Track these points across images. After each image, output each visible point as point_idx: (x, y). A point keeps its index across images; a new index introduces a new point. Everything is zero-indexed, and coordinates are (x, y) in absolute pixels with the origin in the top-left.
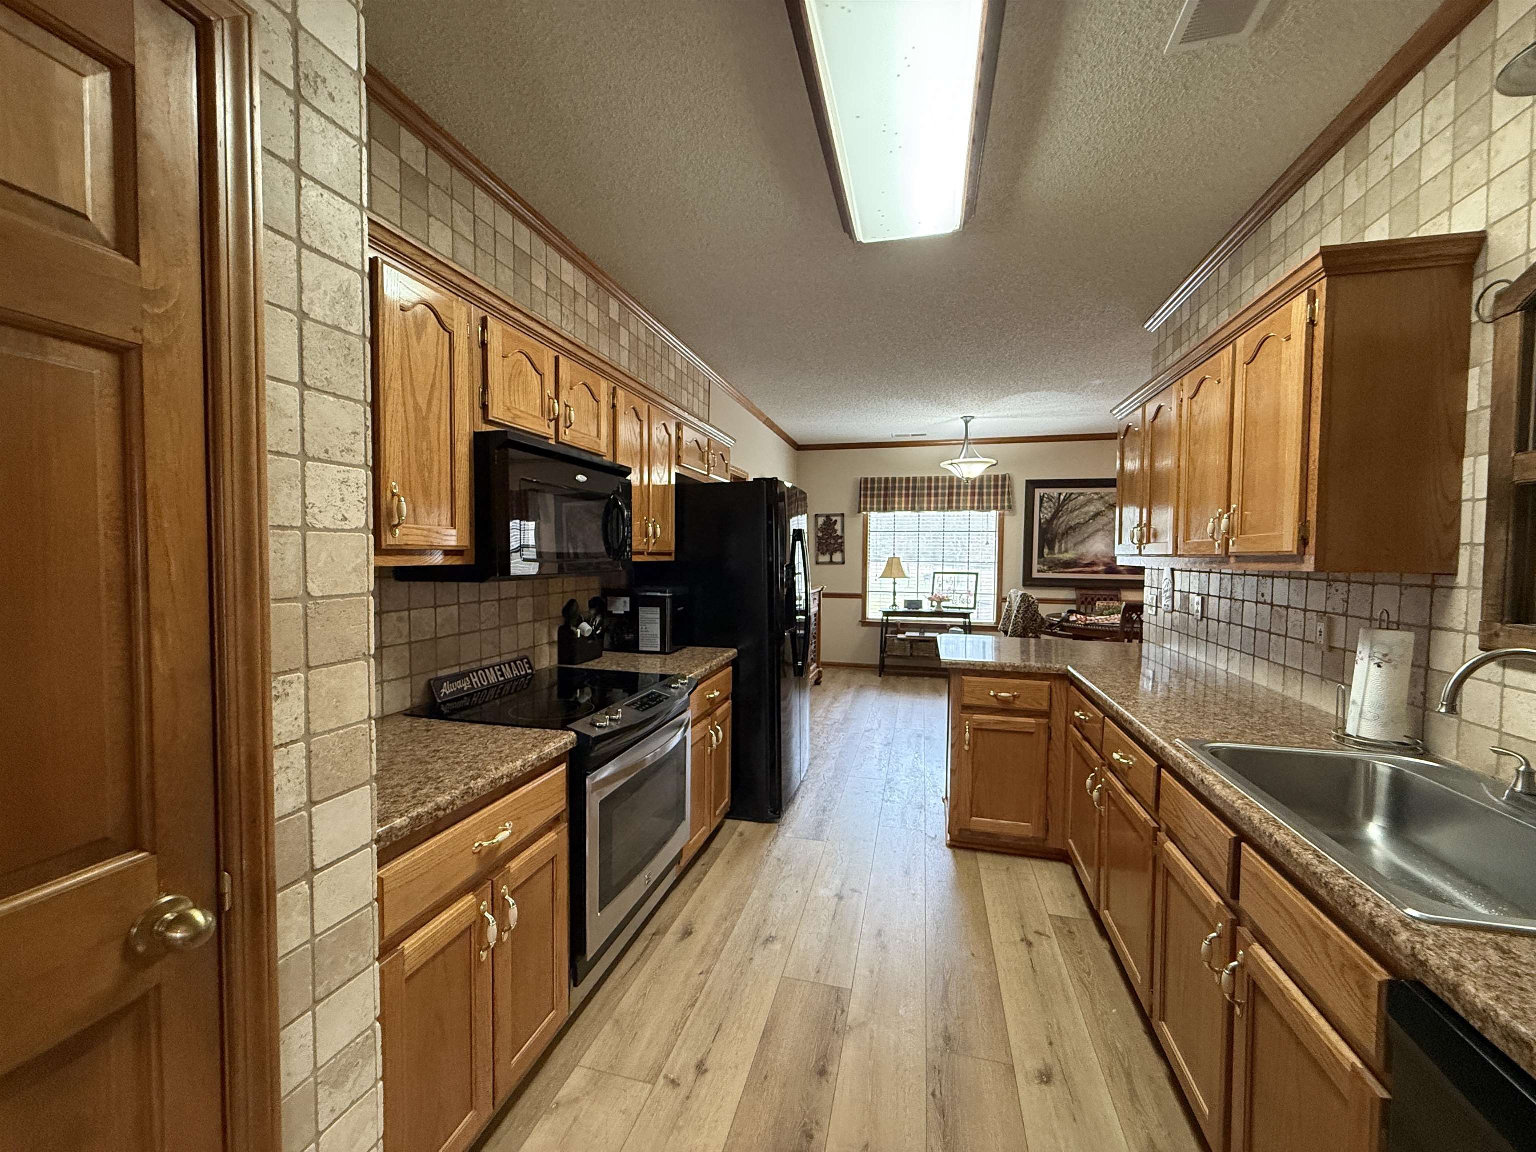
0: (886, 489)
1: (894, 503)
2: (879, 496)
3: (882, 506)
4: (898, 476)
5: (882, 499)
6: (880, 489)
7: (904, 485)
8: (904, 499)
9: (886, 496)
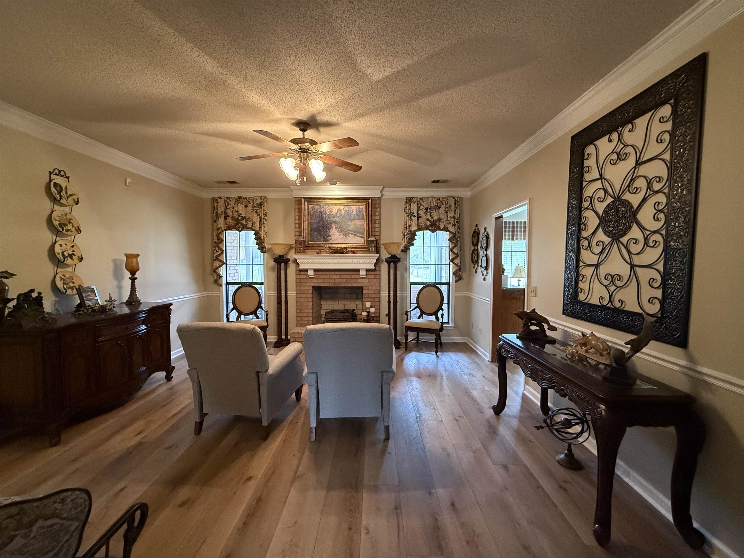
0: (513, 227)
1: (517, 235)
2: (509, 231)
3: (511, 237)
4: (519, 221)
5: (511, 233)
6: (509, 227)
7: (523, 225)
8: (522, 233)
9: (513, 231)
